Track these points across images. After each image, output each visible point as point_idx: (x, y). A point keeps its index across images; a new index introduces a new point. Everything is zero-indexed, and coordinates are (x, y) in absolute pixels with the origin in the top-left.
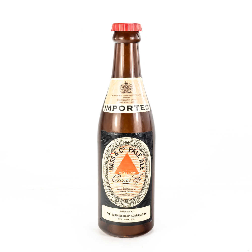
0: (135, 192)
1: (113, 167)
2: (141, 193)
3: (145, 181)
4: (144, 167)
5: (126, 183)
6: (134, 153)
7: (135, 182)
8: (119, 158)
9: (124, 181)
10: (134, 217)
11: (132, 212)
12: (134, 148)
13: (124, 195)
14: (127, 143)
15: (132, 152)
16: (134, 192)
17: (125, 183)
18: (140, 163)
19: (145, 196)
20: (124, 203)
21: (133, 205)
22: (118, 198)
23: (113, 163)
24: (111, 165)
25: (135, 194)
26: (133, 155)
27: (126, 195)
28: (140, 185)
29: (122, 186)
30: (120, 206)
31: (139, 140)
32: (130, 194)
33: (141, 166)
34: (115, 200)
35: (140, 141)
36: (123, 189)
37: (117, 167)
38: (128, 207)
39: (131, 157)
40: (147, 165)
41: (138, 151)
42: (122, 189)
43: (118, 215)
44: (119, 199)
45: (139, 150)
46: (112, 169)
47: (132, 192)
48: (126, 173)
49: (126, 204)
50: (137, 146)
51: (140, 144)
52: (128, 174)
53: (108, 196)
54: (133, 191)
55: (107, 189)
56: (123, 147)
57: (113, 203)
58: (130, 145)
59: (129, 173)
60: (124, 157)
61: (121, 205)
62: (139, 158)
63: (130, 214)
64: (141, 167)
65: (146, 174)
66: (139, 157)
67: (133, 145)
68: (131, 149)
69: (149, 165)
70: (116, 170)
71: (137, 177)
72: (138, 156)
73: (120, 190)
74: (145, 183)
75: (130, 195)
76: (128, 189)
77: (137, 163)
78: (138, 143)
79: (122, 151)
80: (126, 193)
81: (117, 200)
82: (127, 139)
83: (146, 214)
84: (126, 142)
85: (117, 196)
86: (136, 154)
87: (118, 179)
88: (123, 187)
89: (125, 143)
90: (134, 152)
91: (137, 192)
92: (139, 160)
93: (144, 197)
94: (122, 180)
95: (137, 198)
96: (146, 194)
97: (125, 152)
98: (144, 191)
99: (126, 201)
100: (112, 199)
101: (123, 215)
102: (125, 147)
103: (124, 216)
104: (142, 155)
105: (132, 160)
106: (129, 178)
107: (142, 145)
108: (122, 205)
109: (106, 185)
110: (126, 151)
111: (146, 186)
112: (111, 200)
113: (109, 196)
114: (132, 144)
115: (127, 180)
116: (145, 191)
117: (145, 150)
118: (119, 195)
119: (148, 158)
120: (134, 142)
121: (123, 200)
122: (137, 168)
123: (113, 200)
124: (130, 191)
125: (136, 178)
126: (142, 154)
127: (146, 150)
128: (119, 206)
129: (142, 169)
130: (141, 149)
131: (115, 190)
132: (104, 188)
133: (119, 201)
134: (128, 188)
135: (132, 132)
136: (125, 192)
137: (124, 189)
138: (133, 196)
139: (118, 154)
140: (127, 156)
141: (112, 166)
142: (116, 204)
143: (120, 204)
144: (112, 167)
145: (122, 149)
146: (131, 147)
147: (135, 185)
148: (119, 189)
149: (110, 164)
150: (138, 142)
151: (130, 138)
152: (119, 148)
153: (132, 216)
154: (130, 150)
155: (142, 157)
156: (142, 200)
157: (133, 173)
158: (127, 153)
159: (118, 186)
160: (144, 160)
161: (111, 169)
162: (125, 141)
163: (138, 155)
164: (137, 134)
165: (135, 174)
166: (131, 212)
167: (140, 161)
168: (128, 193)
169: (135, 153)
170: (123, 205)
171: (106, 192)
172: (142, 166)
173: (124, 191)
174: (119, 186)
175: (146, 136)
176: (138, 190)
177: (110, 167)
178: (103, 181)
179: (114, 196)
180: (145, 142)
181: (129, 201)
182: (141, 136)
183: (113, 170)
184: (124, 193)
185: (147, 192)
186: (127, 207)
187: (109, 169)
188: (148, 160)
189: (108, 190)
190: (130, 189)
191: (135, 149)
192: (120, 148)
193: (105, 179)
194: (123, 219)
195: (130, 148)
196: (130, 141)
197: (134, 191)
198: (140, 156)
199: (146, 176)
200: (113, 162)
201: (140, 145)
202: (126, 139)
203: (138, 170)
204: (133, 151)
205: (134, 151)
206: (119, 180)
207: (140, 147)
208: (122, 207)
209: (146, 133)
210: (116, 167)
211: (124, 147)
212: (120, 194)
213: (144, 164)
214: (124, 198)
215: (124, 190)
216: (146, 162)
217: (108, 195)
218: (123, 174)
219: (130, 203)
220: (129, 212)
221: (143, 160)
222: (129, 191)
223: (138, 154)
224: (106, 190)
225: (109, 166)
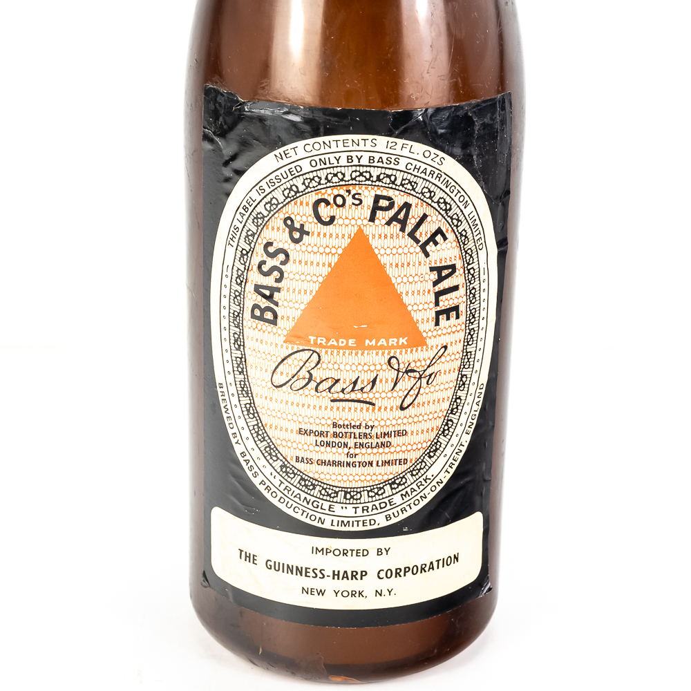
0: (398, 449)
1: (276, 304)
2: (437, 450)
3: (462, 382)
4: (456, 308)
5: (353, 396)
6: (403, 230)
7: (402, 394)
8: (312, 257)
9: (338, 387)
10: (394, 582)
11: (379, 552)
12: (399, 200)
13: (339, 464)
14: (362, 169)
15: (388, 223)
16: (392, 449)
17: (347, 397)
18: (435, 284)
19: (457, 464)
20: (337, 508)
21: (388, 518)
22: (302, 479)
23: (275, 285)
24: (264, 296)
25: (401, 456)
26: (397, 242)
27: (348, 464)
28: (432, 408)
29: (328, 414)
30: (315, 523)
31: (433, 150)
32: (374, 459)
33: (437, 304)
34: (283, 486)
35: (437, 160)
36: (332, 430)
37: (297, 306)
38: (361, 528)
39: (382, 251)
40: (472, 295)
41: (425, 217)
42: (324, 429)
43: (299, 571)
44: (308, 483)
45: (429, 211)
46: (269, 315)
47: (381, 450)
48: (351, 342)
49: (350, 511)
50: (418, 189)
51: (439, 177)
52: (360, 346)
53: (244, 464)
54: (388, 445)
55: (241, 423)
56: (336, 192)
57: (275, 502)
58: (378, 179)
59: (367, 341)
60: (340, 251)
61: (318, 515)
62: (427, 255)
63: (372, 564)
64: (438, 309)
65: (467, 343)
66: (428, 248)
67: (398, 182)
68: (384, 203)
69: (484, 295)
70: (291, 324)
71: (413, 365)
72: (427, 243)
73: (312, 439)
74: (459, 393)
75: (371, 464)
76: (363, 430)
77: (419, 286)
78: (429, 169)
79: (333, 219)
80: (352, 451)
81: (297, 491)
82: (362, 143)
83: (456, 558)
84: (356, 162)
85: (300, 466)
86: (412, 235)
87: (304, 373)
88: (330, 422)
89: (348, 172)
90: (403, 224)
91: (410, 447)
92: (432, 269)
93: (452, 471)
94: (330, 383)
95: (410, 479)
96: (462, 454)
97: (347, 222)
98: (454, 440)
99: (350, 494)
100: (268, 483)
101: (328, 572)
102: (349, 191)
103: (335, 575)
104: (445, 238)
105: (390, 272)
106: (366, 368)
107: (449, 181)
108: (323, 517)
109: (235, 400)
110: (353, 218)
111: (467, 409)
112: (261, 488)
113: (251, 463)
114: (388, 172)
115: (355, 383)
116: (461, 438)
117: (466, 212)
118: (310, 461)
119: (482, 254)
120: (402, 166)
121: (330, 493)
122: (416, 316)
123: (273, 489)
124: (375, 441)
125: (407, 372)
126: (450, 236)
127: (470, 208)
128: (308, 521)
129: (442, 318)
130: (445, 203)
131: (283, 435)
132: (225, 415)
133: (309, 497)
134: (359, 427)
135: (390, 105)
136: (346, 450)
137: (338, 430)
138: (388, 469)
139: (303, 231)
140: (360, 243)
141: (269, 298)
142: (290, 512)
143: (311, 513)
144: (272, 306)
145: (328, 203)
146: (385, 193)
147: (402, 408)
148: (308, 427)
149: (258, 288)
150: (428, 161)
151: (382, 142)
152: (313, 197)
153: (382, 574)
154: (379, 214)
155: (446, 252)
156: (439, 489)
157: (393, 341)
158: (360, 231)
159: (304, 411)
160: (459, 264)
161: (261, 318)
162: (350, 159)
163: (423, 239)
164: (425, 114)
165: (403, 346)
166: (373, 552)
167: (434, 276)
168: (364, 450)
169: (409, 228)
170: (328, 519)
171: (234, 441)
172: (446, 302)
173: (337, 440)
174: (311, 412)
175: (477, 128)
176: (421, 438)
177: (255, 306)
178: (219, 378)
179: (278, 464)
180: (466, 162)
181: (365, 497)
182: (445, 124)
183: (274, 322)
184: (339, 455)
185: (466, 445)
186: (355, 529)
187: (253, 316)
188: (483, 265)
189: (246, 433)
190: (373, 433)
191: (407, 206)
192: (320, 197)
193: (229, 367)
194: (329, 594)
195: (377, 198)
196: (381, 160)
197: (394, 440)
198: (436, 243)
199: (467, 358)
200: (276, 274)
201: (436, 182)
202: (356, 147)
203: (421, 327)
204: (394, 218)
205: (401, 216)
206: (310, 379)
207: (439, 194)
208: (327, 526)
209: (478, 105)
210: (292, 304)
211: (342, 192)
212: (315, 457)
213: (456, 288)
214: (339, 478)
215: (337, 435)
216: (470, 275)
217: (248, 457)
218: (332, 347)
219: (370, 505)
220: (365, 553)
221: (453, 267)
222: (364, 441)
223: (424, 233)
224: (235, 430)
225: (252, 298)
